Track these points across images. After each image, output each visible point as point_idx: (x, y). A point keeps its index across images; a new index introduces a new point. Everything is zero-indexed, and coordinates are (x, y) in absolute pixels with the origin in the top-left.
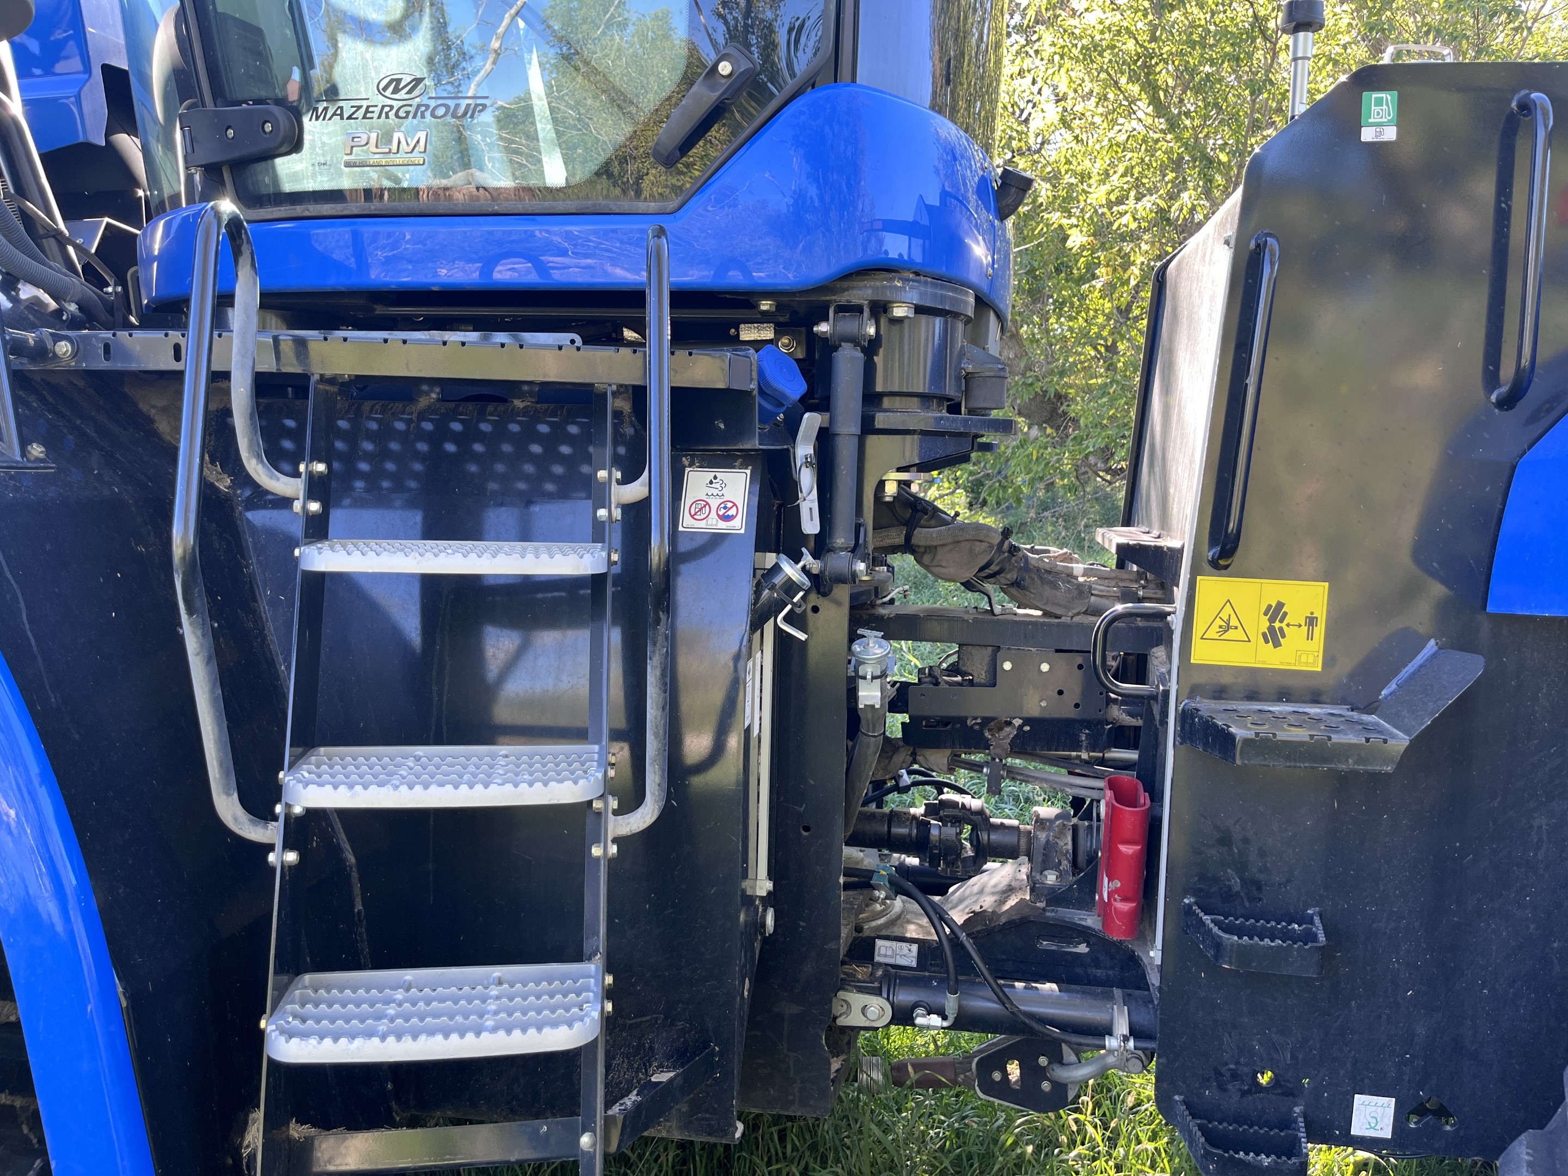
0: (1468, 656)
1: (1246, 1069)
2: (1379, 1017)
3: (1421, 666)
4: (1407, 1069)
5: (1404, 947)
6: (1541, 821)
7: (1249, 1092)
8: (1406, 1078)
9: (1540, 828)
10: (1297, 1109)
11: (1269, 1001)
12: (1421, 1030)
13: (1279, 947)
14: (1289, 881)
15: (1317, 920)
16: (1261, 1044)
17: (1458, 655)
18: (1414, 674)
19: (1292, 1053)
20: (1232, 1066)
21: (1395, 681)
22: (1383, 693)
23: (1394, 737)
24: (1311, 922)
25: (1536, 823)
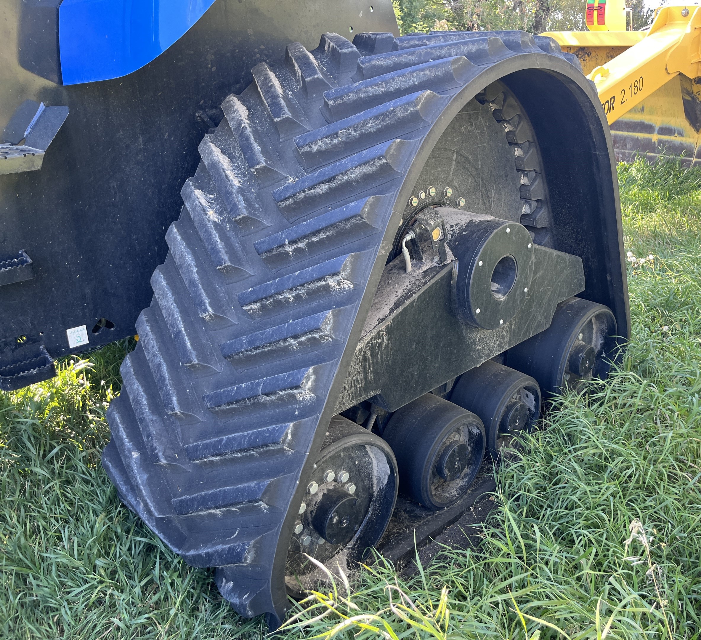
0: (61, 107)
1: (10, 339)
2: (67, 292)
3: (40, 117)
4: (87, 310)
5: (69, 256)
6: (113, 184)
7: (16, 348)
8: (87, 314)
9: (114, 187)
10: (41, 347)
11: (12, 302)
12: (88, 291)
13: (10, 270)
14: (5, 240)
15: (25, 254)
16: (14, 324)
17: (56, 108)
18: (38, 121)
19: (31, 323)
20: (4, 340)
21: (29, 126)
22: (26, 133)
23: (36, 152)
24: (22, 255)
25: (112, 185)
